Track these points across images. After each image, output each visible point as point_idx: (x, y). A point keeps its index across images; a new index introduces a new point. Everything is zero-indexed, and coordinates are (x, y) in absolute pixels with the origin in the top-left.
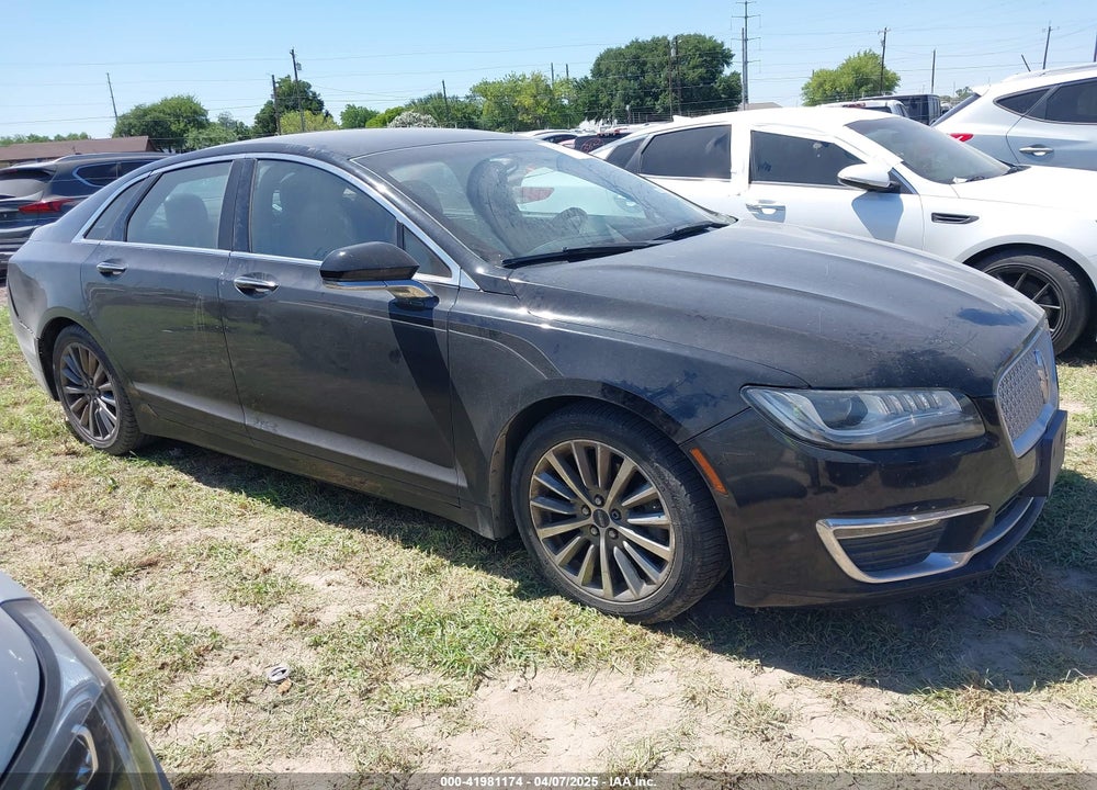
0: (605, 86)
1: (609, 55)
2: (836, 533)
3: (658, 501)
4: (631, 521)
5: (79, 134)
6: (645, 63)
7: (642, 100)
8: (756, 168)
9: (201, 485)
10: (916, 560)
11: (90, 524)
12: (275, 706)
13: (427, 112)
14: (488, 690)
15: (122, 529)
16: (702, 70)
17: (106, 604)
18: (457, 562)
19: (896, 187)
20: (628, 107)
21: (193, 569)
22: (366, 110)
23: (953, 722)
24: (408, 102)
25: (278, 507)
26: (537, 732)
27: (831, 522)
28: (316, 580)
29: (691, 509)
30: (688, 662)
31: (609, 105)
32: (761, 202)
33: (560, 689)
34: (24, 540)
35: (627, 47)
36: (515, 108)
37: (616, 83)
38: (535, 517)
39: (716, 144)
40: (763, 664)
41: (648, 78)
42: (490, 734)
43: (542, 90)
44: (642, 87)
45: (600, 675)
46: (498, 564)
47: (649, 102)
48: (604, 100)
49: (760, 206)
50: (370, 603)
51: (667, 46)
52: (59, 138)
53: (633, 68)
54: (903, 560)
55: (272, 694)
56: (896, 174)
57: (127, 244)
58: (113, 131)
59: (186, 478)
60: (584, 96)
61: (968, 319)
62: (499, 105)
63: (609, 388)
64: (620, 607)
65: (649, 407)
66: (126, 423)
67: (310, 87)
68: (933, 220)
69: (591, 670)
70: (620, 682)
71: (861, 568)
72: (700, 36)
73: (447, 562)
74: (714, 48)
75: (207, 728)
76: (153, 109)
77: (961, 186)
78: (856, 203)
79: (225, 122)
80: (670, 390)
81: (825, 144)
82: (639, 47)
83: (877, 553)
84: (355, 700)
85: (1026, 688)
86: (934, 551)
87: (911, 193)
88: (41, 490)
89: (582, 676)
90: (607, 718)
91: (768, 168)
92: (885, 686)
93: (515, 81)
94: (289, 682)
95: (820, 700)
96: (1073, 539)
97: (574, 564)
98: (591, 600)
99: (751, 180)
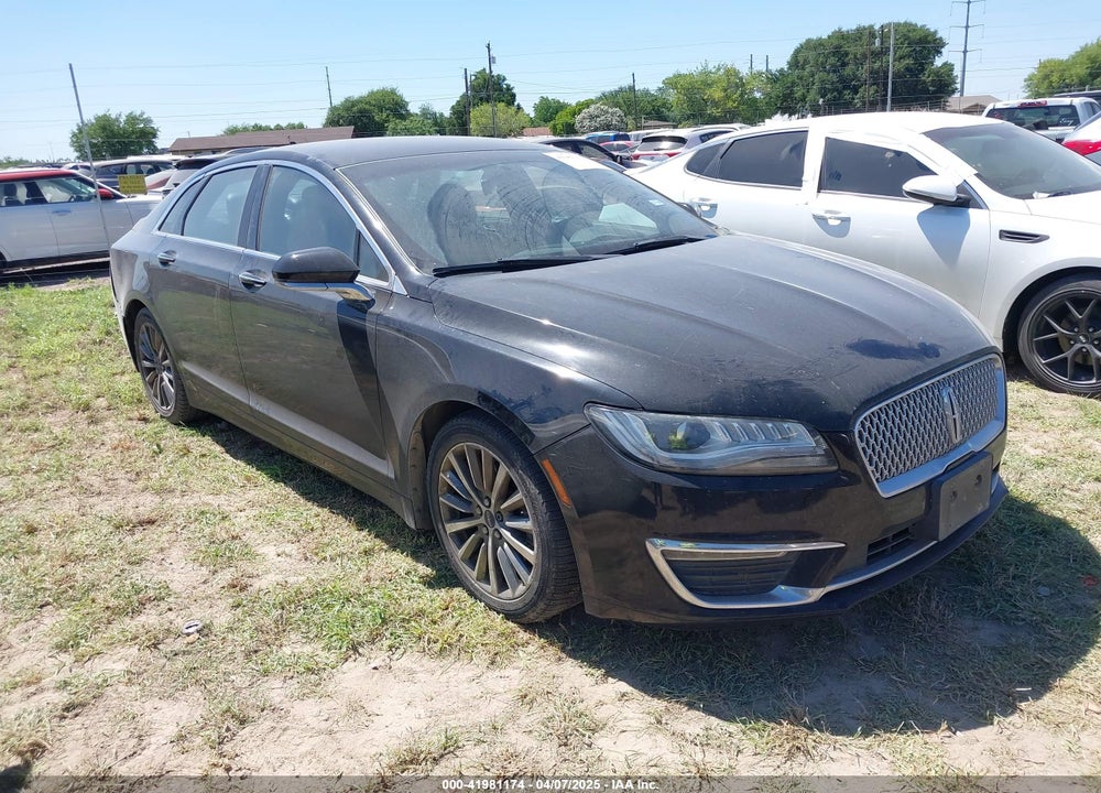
0: (801, 79)
1: (811, 46)
2: (663, 553)
3: (524, 508)
4: (507, 523)
5: (297, 123)
6: (847, 54)
7: (840, 93)
8: (825, 176)
9: (228, 457)
10: (763, 590)
11: (123, 482)
12: (176, 655)
13: (616, 105)
14: (353, 664)
15: (145, 489)
16: (910, 61)
17: (96, 552)
18: (394, 548)
19: (964, 201)
20: (821, 101)
21: (179, 530)
22: (559, 102)
23: (756, 754)
24: (599, 95)
25: (277, 482)
26: (371, 708)
27: (660, 542)
28: (269, 551)
29: (547, 518)
30: (543, 662)
31: (803, 99)
32: (827, 212)
33: (415, 672)
34: (66, 491)
35: (829, 37)
36: (705, 101)
37: (813, 76)
38: (444, 513)
39: (791, 150)
40: (608, 674)
41: (848, 70)
42: (332, 703)
43: (734, 81)
44: (842, 80)
45: (458, 664)
46: (429, 553)
47: (847, 95)
48: (798, 94)
49: (828, 215)
50: (303, 576)
51: (872, 35)
52: (278, 128)
53: (832, 60)
54: (747, 589)
55: (180, 645)
56: (967, 186)
57: (182, 237)
58: (324, 122)
59: (218, 449)
60: (779, 90)
61: (857, 350)
62: (690, 99)
63: (484, 397)
64: (502, 604)
65: (511, 417)
66: (180, 396)
67: (504, 79)
68: (1000, 237)
69: (451, 659)
70: (470, 674)
71: (691, 590)
72: (911, 24)
73: (385, 547)
74: (926, 37)
75: (114, 666)
76: (361, 100)
77: (1041, 202)
78: (922, 217)
79: (426, 113)
80: (528, 403)
81: (898, 153)
82: (841, 36)
83: (715, 578)
84: (240, 658)
85: (850, 732)
86: (782, 584)
87: (980, 207)
88: (104, 449)
89: (442, 664)
90: (437, 705)
91: (838, 176)
92: (709, 711)
93: (706, 73)
94: (197, 636)
95: (641, 716)
96: (1009, 590)
97: (472, 560)
98: (482, 594)
99: (820, 189)
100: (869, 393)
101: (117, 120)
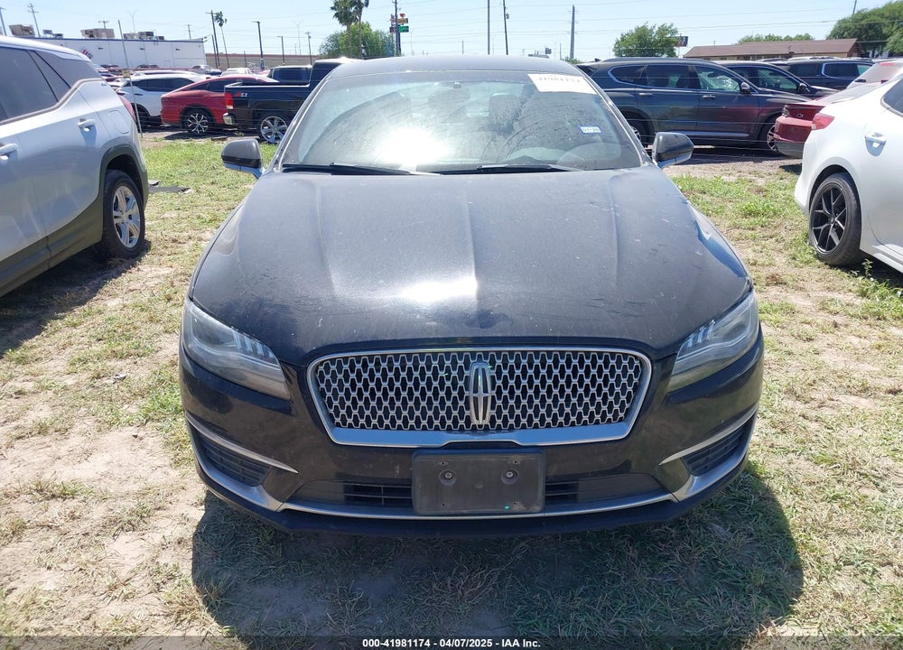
26: (94, 456)
58: (828, 34)
86: (262, 484)
100: (343, 338)
101: (651, 30)
